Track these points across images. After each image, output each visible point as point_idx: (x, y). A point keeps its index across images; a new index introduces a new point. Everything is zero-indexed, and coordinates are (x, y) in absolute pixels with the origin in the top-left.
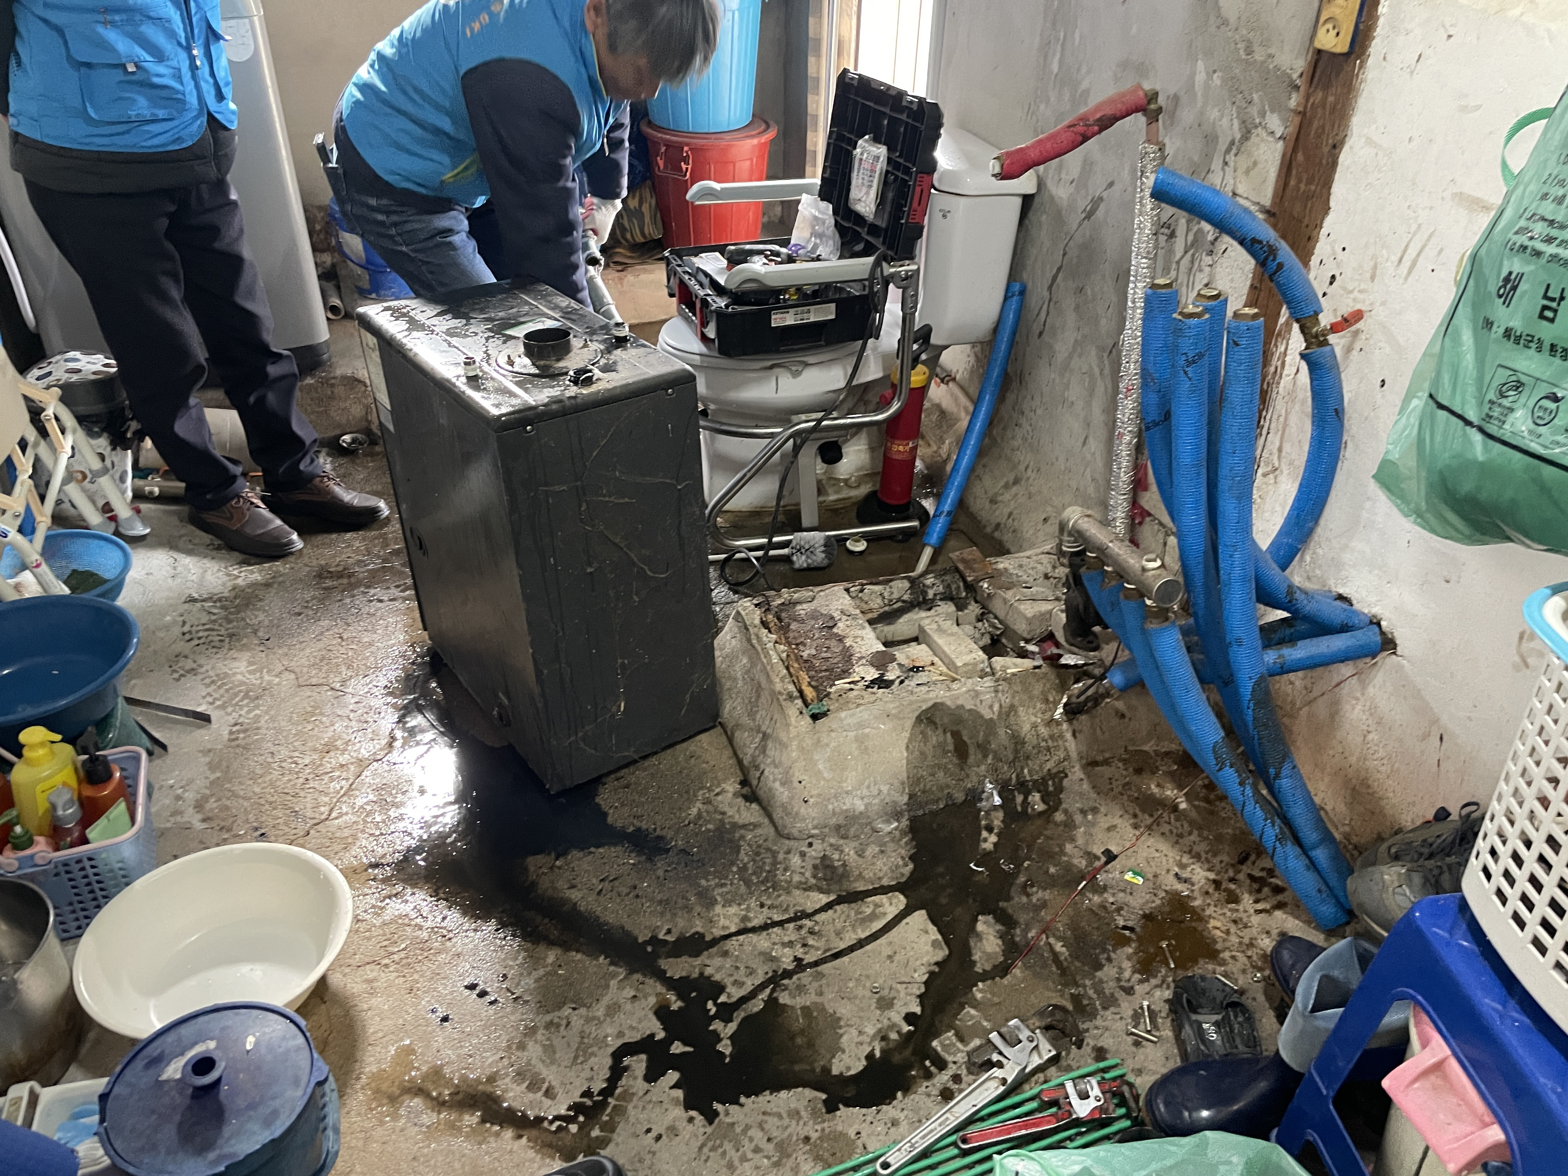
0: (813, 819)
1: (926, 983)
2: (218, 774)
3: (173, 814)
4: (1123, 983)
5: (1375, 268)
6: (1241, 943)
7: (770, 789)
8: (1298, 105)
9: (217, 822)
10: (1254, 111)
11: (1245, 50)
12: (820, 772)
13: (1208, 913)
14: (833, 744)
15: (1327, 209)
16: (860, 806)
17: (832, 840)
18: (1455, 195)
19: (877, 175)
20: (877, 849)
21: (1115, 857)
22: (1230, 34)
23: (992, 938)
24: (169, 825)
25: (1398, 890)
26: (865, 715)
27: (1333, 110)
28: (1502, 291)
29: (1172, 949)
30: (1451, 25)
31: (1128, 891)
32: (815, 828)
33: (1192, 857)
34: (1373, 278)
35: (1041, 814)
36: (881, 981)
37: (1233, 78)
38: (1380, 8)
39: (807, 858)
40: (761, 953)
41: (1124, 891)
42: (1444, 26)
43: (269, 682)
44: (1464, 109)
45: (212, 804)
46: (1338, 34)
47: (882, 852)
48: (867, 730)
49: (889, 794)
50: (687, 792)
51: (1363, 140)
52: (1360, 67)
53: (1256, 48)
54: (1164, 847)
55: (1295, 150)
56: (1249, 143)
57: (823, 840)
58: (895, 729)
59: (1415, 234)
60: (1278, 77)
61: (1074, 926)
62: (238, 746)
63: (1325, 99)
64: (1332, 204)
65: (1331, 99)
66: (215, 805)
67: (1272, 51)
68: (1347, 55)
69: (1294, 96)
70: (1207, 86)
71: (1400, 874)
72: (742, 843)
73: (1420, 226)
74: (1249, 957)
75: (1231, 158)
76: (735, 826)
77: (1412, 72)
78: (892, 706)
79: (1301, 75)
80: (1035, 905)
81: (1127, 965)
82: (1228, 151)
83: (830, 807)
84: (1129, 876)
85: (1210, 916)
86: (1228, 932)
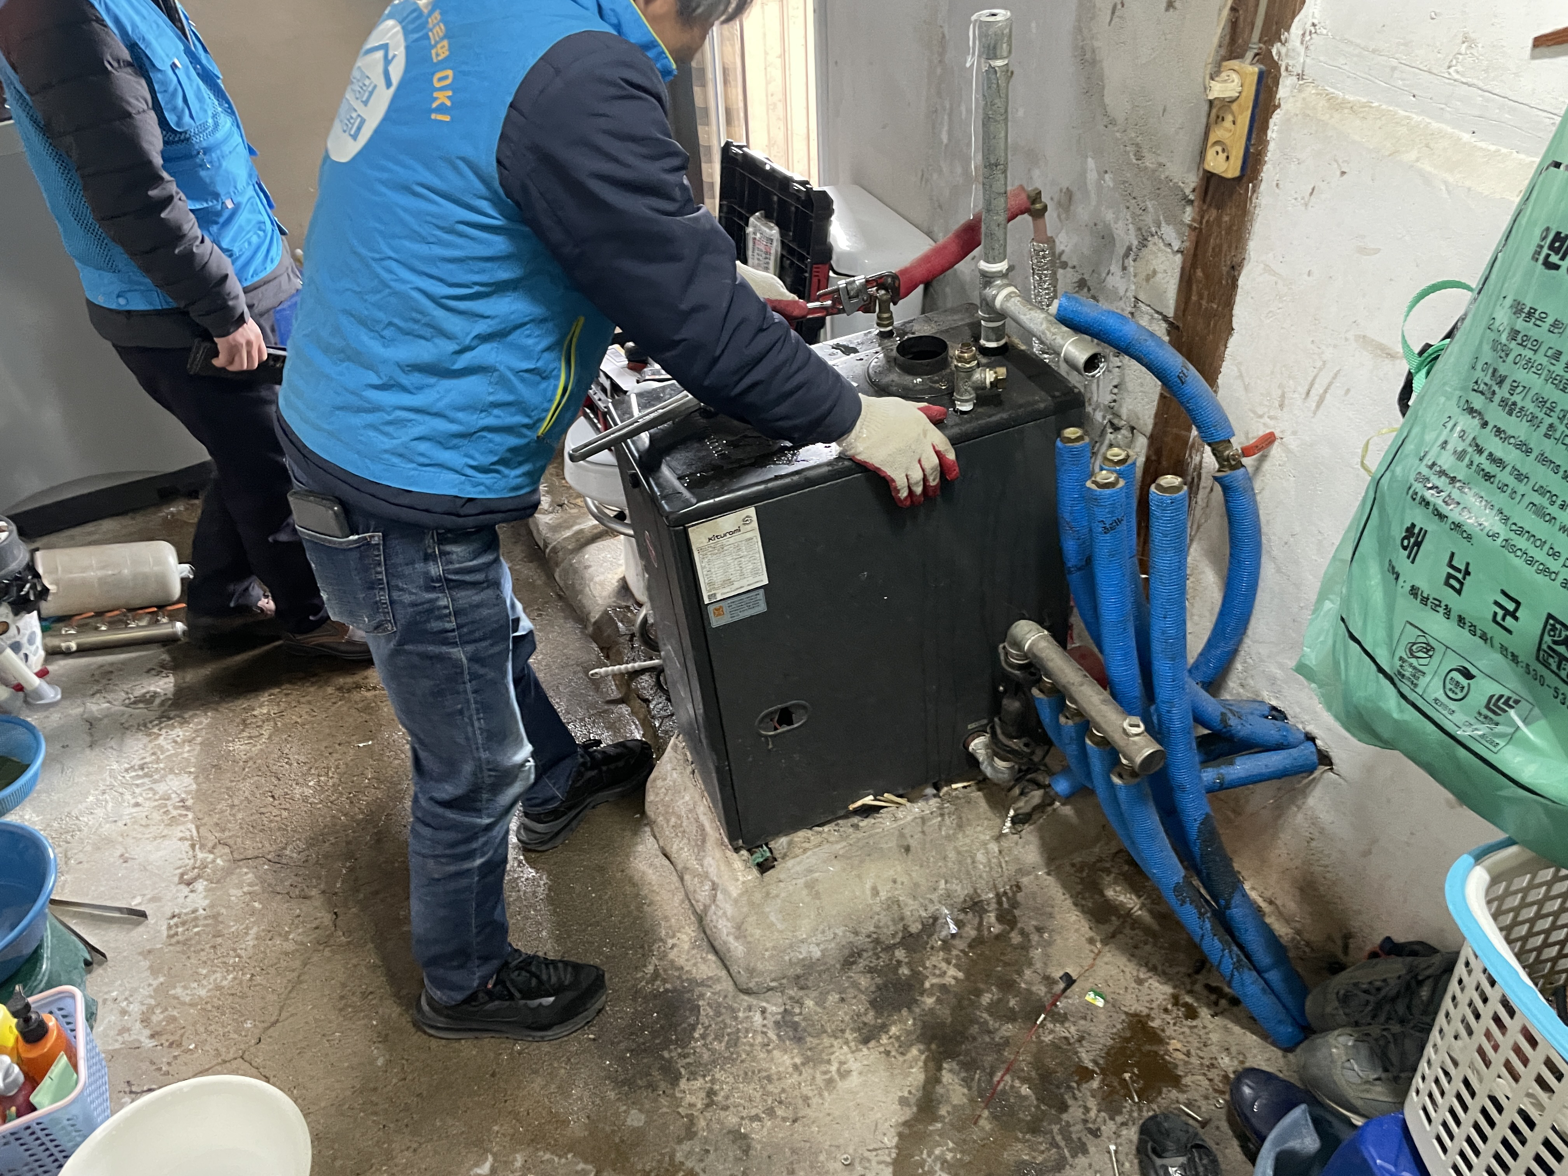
0: (771, 972)
1: (897, 1147)
2: (162, 979)
3: (121, 1032)
4: (1091, 1126)
5: (1283, 396)
6: (1202, 1064)
7: (725, 943)
8: (1193, 220)
9: (165, 1037)
10: (1149, 219)
11: (1135, 155)
12: (773, 924)
13: (1168, 1033)
14: (783, 895)
15: (1230, 330)
16: (817, 953)
17: (791, 993)
18: (1357, 337)
19: (772, 258)
20: (837, 996)
21: (1074, 981)
22: (1118, 135)
23: (957, 1087)
24: (117, 1046)
25: (1347, 1065)
26: (813, 860)
27: (1229, 230)
28: (1406, 543)
29: (1135, 1079)
30: (1344, 161)
31: (1089, 1018)
32: (773, 980)
33: (1149, 970)
34: (1281, 406)
35: (998, 937)
36: (851, 1151)
37: (1124, 182)
38: (1269, 133)
39: (768, 1015)
40: (729, 1132)
41: (1085, 1018)
42: (1336, 161)
43: (203, 861)
44: (1363, 251)
45: (157, 1017)
46: (1228, 158)
47: (843, 1000)
48: (816, 875)
49: (844, 936)
50: (642, 947)
51: (1262, 266)
52: (1254, 191)
53: (1145, 153)
54: (1122, 961)
55: (1194, 266)
56: (1145, 251)
57: (782, 992)
58: (844, 870)
59: (1321, 369)
60: (1170, 188)
61: (1038, 1063)
62: (178, 942)
63: (1219, 219)
64: (1235, 325)
65: (1226, 218)
66: (162, 1016)
67: (1162, 160)
68: (1238, 180)
69: (1189, 209)
70: (1099, 187)
71: (1346, 1046)
72: (701, 1003)
73: (1324, 362)
74: (1210, 1080)
75: (1130, 262)
76: (693, 982)
77: (1306, 205)
78: (838, 846)
79: (1194, 190)
80: (998, 1045)
81: (1092, 1103)
82: (1126, 255)
83: (787, 958)
84: (1090, 997)
85: (1170, 1038)
86: (1188, 1054)
